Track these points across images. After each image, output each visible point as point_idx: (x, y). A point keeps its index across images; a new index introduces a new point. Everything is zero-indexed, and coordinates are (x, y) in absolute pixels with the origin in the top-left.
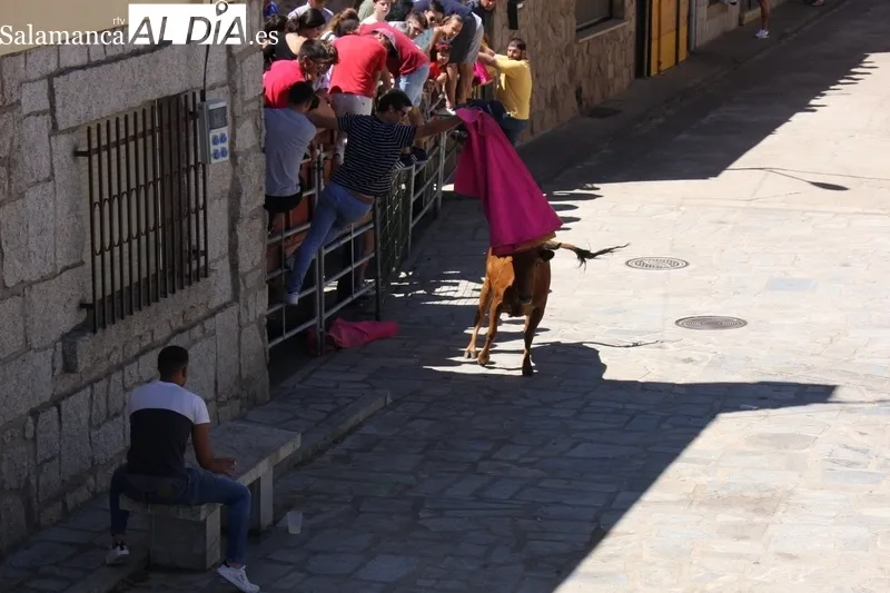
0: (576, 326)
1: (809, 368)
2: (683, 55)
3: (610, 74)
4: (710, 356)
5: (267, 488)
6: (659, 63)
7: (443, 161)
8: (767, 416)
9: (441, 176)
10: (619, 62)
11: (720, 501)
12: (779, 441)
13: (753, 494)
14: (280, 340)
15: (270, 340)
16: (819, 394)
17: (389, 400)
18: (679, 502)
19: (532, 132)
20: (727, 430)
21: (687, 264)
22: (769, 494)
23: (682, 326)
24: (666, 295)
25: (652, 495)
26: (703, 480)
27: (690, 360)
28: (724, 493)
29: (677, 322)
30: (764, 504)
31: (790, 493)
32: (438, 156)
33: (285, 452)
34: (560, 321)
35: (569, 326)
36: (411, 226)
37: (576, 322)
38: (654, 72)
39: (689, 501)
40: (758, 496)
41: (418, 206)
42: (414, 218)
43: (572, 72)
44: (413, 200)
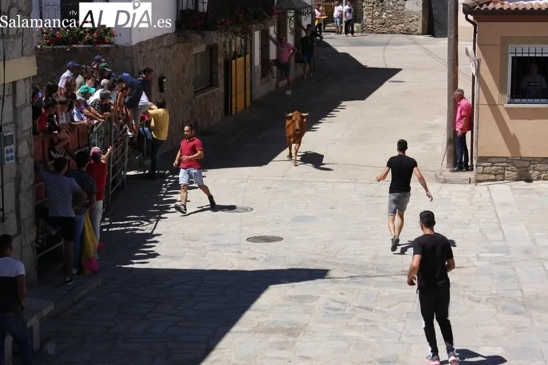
0: (196, 242)
1: (315, 261)
2: (248, 103)
3: (212, 114)
4: (265, 256)
5: (36, 331)
6: (236, 108)
7: (127, 160)
8: (293, 286)
9: (126, 167)
10: (216, 109)
11: (270, 330)
12: (301, 299)
13: (287, 326)
14: (42, 254)
15: (37, 254)
16: (320, 274)
17: (100, 283)
18: (249, 332)
19: (172, 144)
20: (274, 294)
21: (252, 210)
22: (295, 326)
23: (250, 241)
24: (241, 226)
25: (236, 328)
26: (263, 319)
27: (254, 259)
28: (273, 326)
29: (248, 239)
30: (293, 331)
31: (306, 325)
32: (124, 157)
33: (45, 312)
34: (187, 240)
35: (191, 242)
36: (111, 193)
37: (196, 240)
38: (234, 112)
39: (254, 331)
40: (290, 327)
41: (114, 183)
42: (112, 188)
43: (192, 113)
44: (111, 180)
